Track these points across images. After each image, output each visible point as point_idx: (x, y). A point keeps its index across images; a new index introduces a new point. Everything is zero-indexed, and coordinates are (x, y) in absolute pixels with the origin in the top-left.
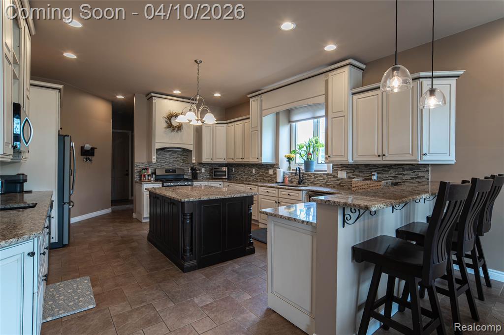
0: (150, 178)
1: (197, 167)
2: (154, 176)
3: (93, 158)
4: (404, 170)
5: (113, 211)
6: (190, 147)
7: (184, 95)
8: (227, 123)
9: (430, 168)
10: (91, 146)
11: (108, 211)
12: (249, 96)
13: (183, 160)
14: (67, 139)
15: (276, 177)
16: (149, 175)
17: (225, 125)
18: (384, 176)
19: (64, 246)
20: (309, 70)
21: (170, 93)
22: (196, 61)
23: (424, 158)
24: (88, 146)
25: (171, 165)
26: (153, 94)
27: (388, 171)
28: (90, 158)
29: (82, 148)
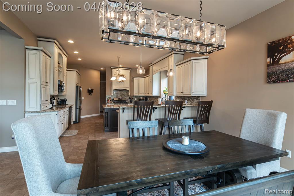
0: (111, 101)
1: (132, 97)
2: (113, 101)
3: (92, 94)
4: (194, 99)
5: (100, 115)
6: (128, 89)
7: (123, 67)
8: (145, 78)
9: (200, 98)
10: (91, 89)
11: (99, 114)
12: (149, 66)
13: (126, 94)
14: (78, 87)
15: (158, 102)
16: (110, 101)
17: (143, 78)
18: (189, 101)
19: (77, 123)
20: (162, 57)
21: (118, 66)
22: (118, 57)
23: (193, 93)
24: (90, 89)
25: (121, 96)
26: (112, 68)
27: (189, 99)
28: (91, 93)
29: (88, 89)
